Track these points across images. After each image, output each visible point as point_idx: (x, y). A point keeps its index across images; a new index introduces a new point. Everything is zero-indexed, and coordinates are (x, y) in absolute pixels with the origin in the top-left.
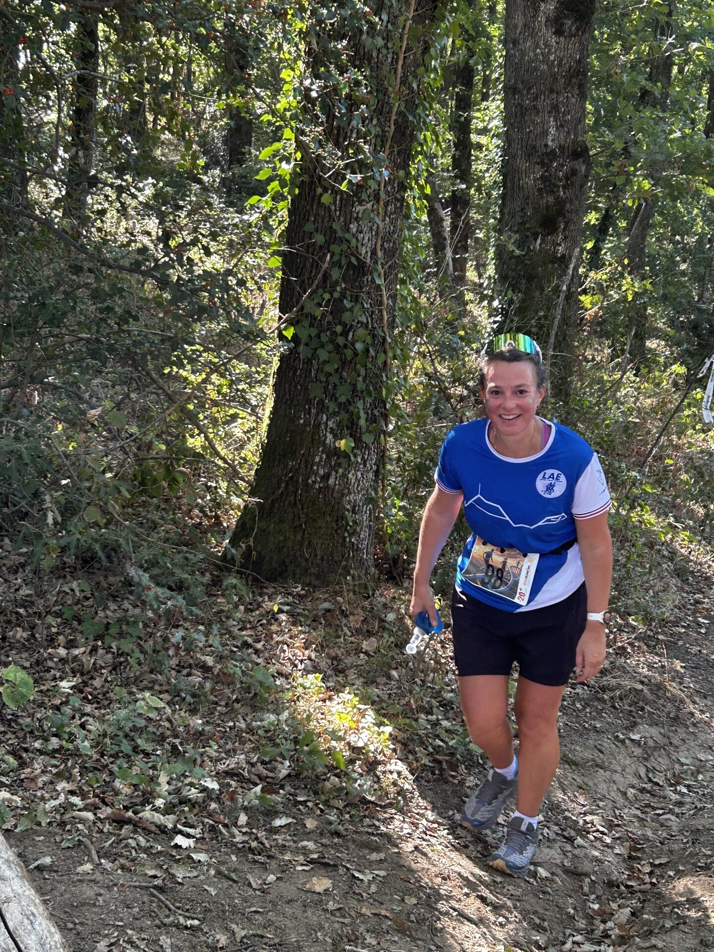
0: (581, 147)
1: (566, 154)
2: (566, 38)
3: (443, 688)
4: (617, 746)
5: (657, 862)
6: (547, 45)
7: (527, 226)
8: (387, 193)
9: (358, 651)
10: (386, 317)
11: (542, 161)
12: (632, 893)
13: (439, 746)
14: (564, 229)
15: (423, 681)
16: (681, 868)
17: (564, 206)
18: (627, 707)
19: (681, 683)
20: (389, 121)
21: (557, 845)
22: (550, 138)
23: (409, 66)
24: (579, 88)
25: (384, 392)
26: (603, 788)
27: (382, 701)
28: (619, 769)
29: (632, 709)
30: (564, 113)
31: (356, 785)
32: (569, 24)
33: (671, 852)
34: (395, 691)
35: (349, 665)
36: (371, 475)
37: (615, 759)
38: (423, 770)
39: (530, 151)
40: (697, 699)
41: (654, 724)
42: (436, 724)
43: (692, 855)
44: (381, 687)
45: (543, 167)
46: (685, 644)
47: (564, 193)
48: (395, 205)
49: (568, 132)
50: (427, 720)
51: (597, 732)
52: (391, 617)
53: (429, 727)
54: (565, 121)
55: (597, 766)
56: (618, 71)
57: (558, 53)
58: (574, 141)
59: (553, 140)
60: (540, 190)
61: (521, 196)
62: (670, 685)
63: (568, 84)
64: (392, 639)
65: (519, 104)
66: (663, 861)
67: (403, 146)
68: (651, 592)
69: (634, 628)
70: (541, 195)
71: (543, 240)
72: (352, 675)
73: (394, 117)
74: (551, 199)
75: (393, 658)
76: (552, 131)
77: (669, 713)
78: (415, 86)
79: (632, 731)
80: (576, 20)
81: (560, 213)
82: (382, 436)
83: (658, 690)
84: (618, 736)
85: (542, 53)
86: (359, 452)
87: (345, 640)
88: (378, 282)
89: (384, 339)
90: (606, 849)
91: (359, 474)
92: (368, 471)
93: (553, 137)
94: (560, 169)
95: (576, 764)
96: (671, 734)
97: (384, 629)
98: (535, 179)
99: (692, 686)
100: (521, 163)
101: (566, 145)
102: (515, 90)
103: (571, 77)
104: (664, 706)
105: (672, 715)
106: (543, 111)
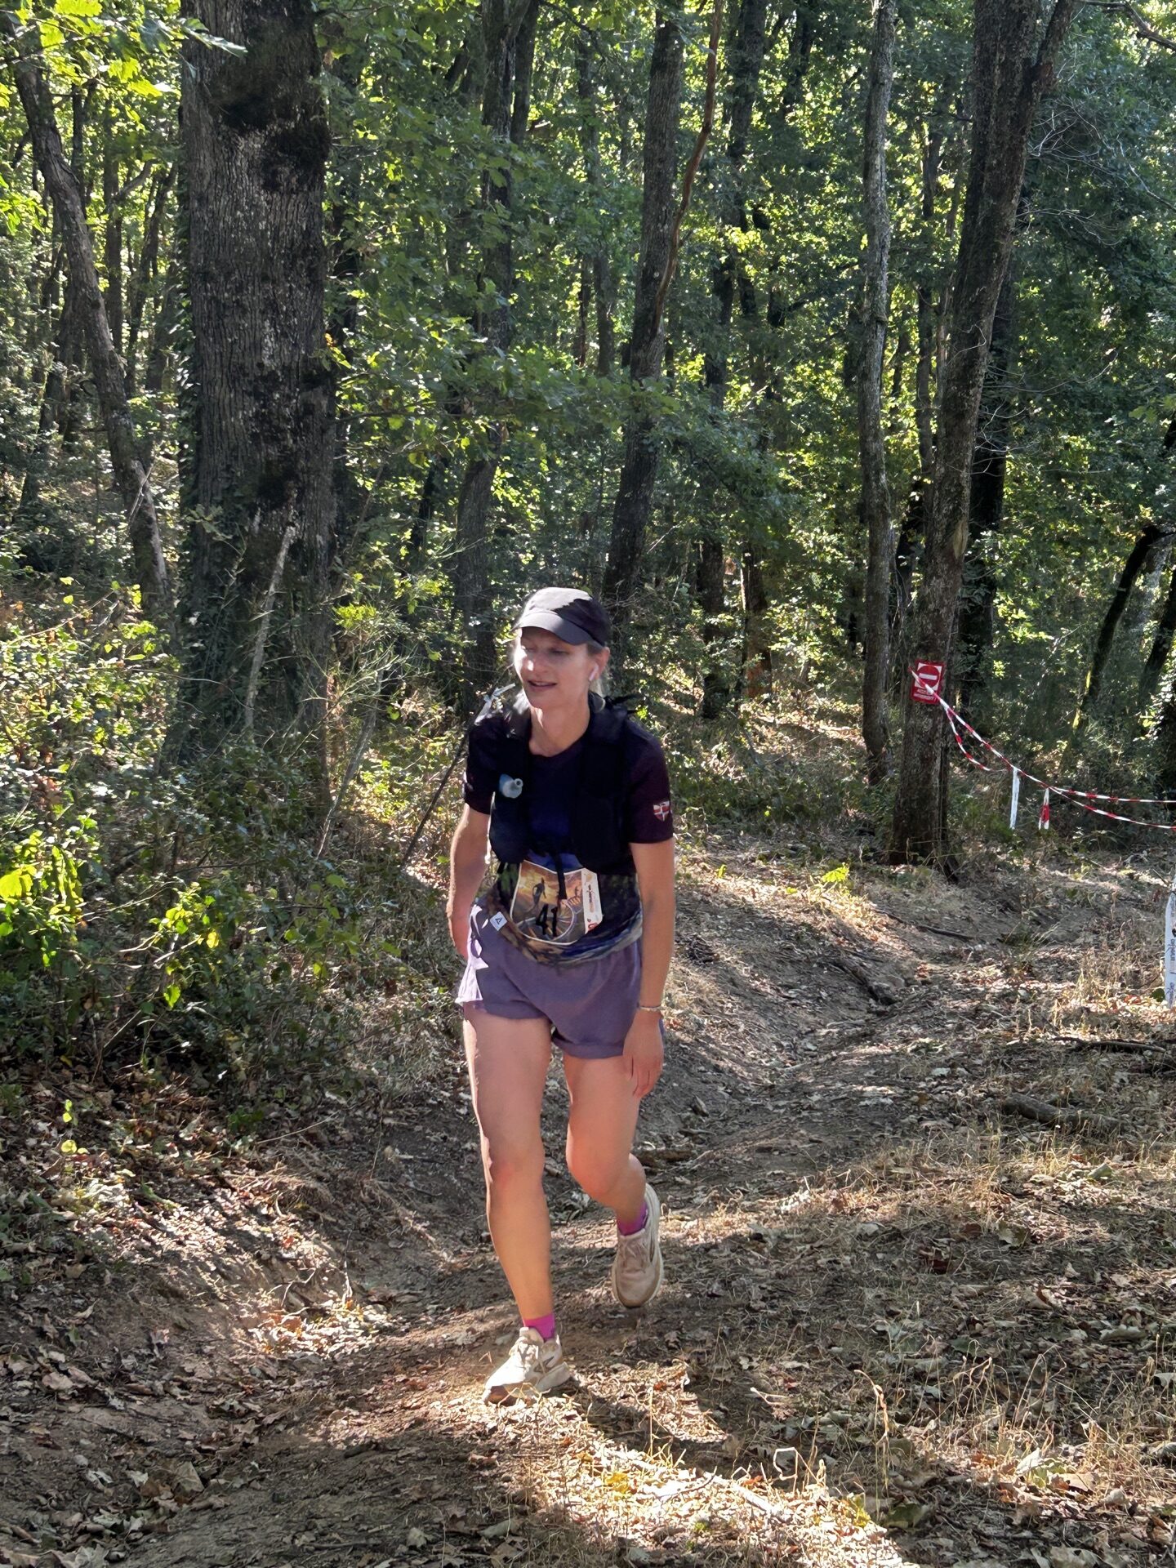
0: (320, 368)
1: (294, 379)
2: (282, 195)
6: (252, 205)
7: (237, 494)
11: (256, 388)
14: (299, 500)
17: (297, 461)
19: (393, 1181)
22: (266, 352)
24: (309, 275)
30: (286, 314)
32: (286, 173)
37: (249, 1286)
39: (236, 374)
40: (416, 1203)
41: (331, 1237)
45: (257, 399)
47: (295, 441)
49: (296, 345)
54: (289, 327)
57: (271, 217)
58: (305, 360)
59: (271, 357)
60: (254, 436)
61: (225, 446)
62: (372, 1183)
63: (291, 266)
65: (213, 298)
70: (257, 444)
71: (264, 519)
76: (269, 342)
81: (290, 474)
83: (347, 1190)
84: (259, 1255)
93: (271, 352)
94: (286, 402)
95: (178, 1295)
96: (357, 1252)
98: (246, 419)
99: (411, 1184)
100: (222, 393)
101: (294, 366)
102: (206, 276)
103: (295, 257)
104: (353, 1212)
105: (363, 1225)
106: (253, 310)
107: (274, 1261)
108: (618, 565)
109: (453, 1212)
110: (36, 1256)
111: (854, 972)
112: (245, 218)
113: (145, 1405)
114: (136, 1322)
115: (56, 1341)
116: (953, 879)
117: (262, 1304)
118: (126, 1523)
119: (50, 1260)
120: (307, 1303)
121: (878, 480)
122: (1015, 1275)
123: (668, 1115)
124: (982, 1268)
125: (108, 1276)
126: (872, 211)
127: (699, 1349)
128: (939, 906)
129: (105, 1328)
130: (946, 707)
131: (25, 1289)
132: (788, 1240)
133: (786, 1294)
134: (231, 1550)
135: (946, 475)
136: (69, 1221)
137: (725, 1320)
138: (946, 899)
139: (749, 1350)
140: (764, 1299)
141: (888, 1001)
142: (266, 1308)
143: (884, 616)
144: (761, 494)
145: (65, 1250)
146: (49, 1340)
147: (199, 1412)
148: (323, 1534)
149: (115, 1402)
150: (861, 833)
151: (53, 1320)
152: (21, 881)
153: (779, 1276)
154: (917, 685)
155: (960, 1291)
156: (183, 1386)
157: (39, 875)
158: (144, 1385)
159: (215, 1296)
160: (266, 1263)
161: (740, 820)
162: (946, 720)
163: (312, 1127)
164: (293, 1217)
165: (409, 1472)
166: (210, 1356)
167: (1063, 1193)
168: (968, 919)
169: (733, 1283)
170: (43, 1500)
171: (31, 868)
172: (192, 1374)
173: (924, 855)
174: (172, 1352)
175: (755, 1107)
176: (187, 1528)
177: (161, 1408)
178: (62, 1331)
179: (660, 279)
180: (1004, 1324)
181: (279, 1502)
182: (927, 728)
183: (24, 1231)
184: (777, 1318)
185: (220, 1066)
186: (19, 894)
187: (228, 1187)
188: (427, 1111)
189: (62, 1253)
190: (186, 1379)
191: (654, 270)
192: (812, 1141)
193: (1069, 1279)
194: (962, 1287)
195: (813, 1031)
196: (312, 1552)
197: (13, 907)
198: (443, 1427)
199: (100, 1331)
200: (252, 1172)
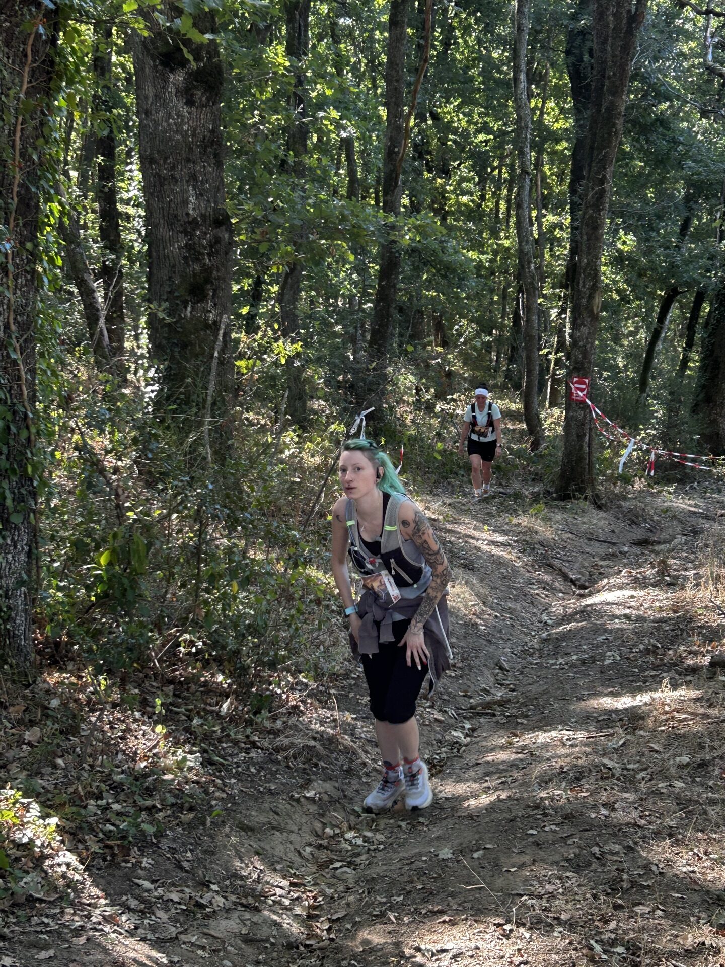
1: (208, 222)
2: (197, 108)
3: (112, 770)
4: (292, 806)
5: (334, 917)
6: (179, 115)
7: (176, 294)
8: (16, 266)
9: (21, 742)
10: (25, 392)
11: (185, 228)
12: (311, 952)
13: (110, 831)
14: (213, 296)
15: (91, 766)
16: (357, 919)
17: (211, 273)
18: (301, 765)
19: (352, 735)
20: (12, 193)
21: (235, 915)
22: (190, 206)
23: (28, 138)
24: (215, 157)
25: (30, 469)
26: (279, 850)
27: (48, 791)
28: (295, 828)
29: (306, 766)
30: (202, 182)
31: (22, 884)
32: (199, 95)
33: (348, 904)
34: (62, 780)
35: (11, 759)
36: (23, 557)
37: (291, 819)
38: (93, 859)
39: (172, 220)
40: (369, 748)
41: (328, 778)
42: (107, 808)
43: (368, 905)
44: (46, 777)
45: (186, 235)
46: (356, 695)
47: (210, 260)
48: (25, 276)
49: (208, 201)
50: (97, 806)
51: (272, 794)
52: (55, 703)
53: (99, 812)
54: (204, 190)
55: (273, 828)
56: (251, 140)
57: (191, 122)
58: (214, 209)
59: (194, 209)
60: (185, 258)
61: (167, 265)
62: (342, 738)
63: (204, 152)
64: (56, 726)
65: (157, 173)
66: (340, 915)
67: (29, 218)
68: (321, 647)
69: (306, 685)
70: (187, 263)
71: (193, 309)
72: (14, 768)
73: (16, 189)
74: (197, 267)
75: (58, 746)
76: (192, 199)
77: (342, 765)
78: (35, 157)
79: (307, 788)
80: (206, 90)
81: (208, 280)
82: (32, 515)
83: (330, 744)
84: (293, 796)
85: (175, 124)
86: (8, 533)
87: (5, 733)
88: (13, 356)
89: (26, 415)
90: (285, 911)
91: (10, 557)
92: (19, 553)
93: (193, 206)
94: (204, 237)
95: (252, 829)
96: (346, 787)
97: (48, 716)
98: (180, 248)
99: (363, 736)
101: (207, 214)
102: (151, 160)
103: (206, 147)
104: (336, 759)
105: (345, 768)
106: (182, 180)
110: (160, 810)
111: (560, 570)
116: (599, 507)
119: (170, 812)
121: (529, 268)
125: (209, 820)
128: (596, 524)
130: (590, 404)
131: (160, 834)
136: (173, 782)
138: (597, 519)
140: (641, 817)
141: (583, 587)
150: (533, 480)
153: (642, 799)
154: (574, 392)
160: (297, 801)
162: (590, 412)
164: (303, 766)
166: (282, 872)
168: (613, 532)
173: (582, 493)
179: (398, 152)
182: (580, 417)
187: (259, 748)
191: (395, 147)
195: (546, 609)
200: (272, 737)
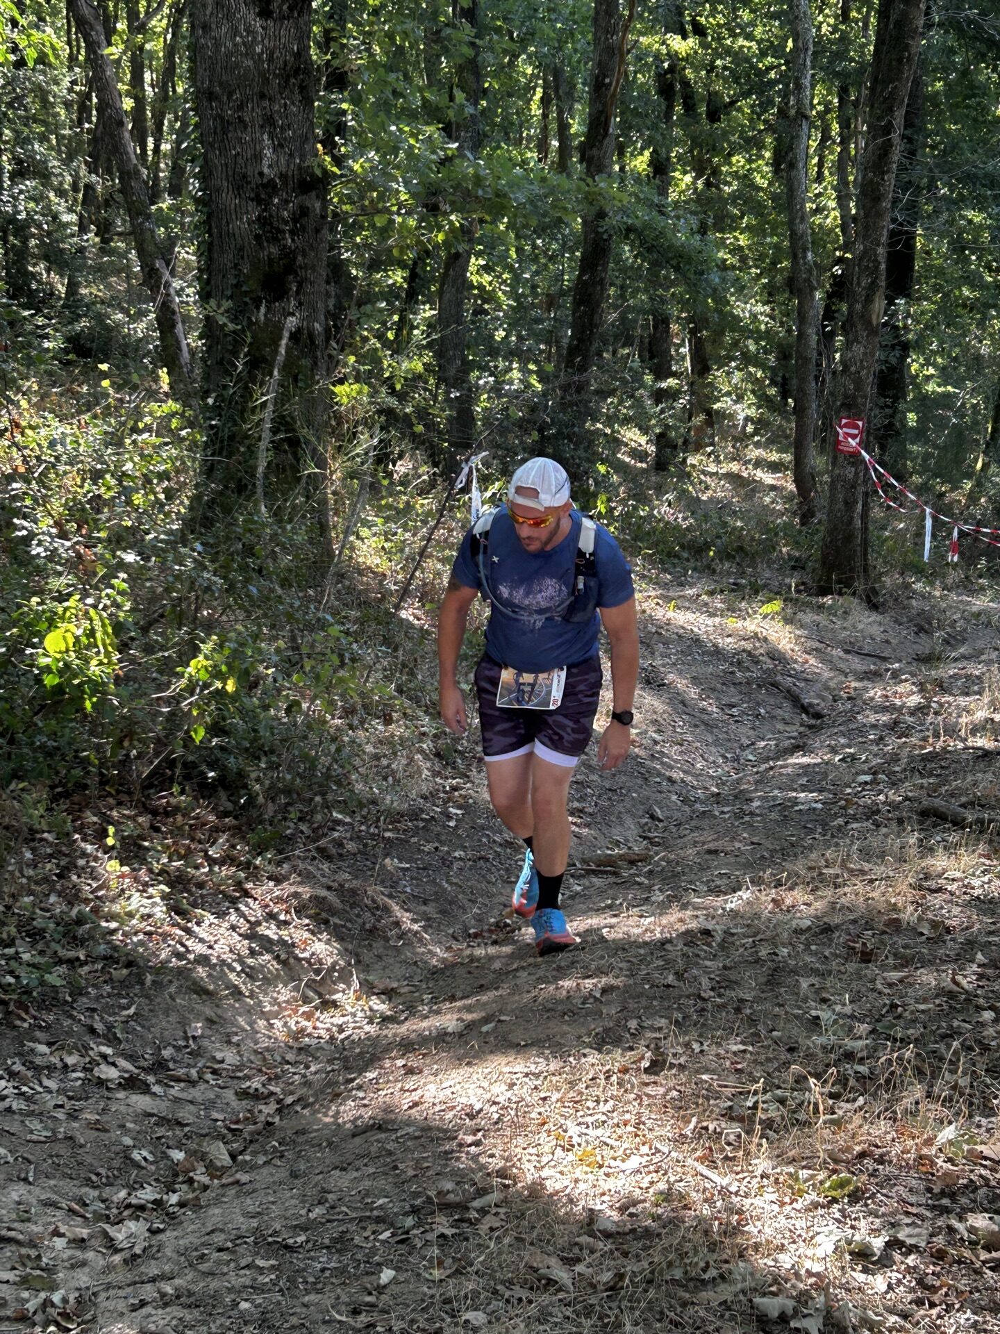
0: (313, 175)
1: (291, 185)
2: (275, 21)
4: (276, 968)
6: (250, 31)
7: (244, 288)
11: (258, 195)
14: (298, 292)
15: (8, 907)
17: (295, 258)
18: (304, 920)
19: (392, 887)
22: (266, 162)
24: (301, 92)
29: (311, 921)
30: (282, 128)
32: (278, 1)
39: (240, 183)
40: (411, 905)
41: (340, 938)
42: (16, 957)
45: (259, 204)
46: (419, 841)
47: (293, 240)
49: (291, 155)
50: (2, 955)
51: (251, 952)
54: (285, 139)
57: (266, 42)
58: (300, 168)
59: (270, 166)
60: (257, 237)
61: (233, 246)
62: (374, 890)
63: (285, 85)
65: (218, 115)
68: (390, 779)
70: (260, 244)
71: (268, 309)
74: (274, 250)
76: (268, 152)
77: (364, 924)
81: (290, 269)
83: (353, 896)
93: (270, 162)
94: (283, 208)
95: (209, 993)
96: (362, 950)
98: (250, 222)
99: (408, 890)
100: (229, 199)
101: (290, 174)
102: (211, 96)
103: (288, 76)
104: (358, 916)
105: (368, 926)
106: (253, 126)
107: (292, 961)
108: (579, 340)
109: (443, 912)
110: (86, 963)
111: (788, 691)
112: (244, 43)
113: (182, 1090)
114: (173, 1018)
115: (105, 1036)
116: (874, 607)
117: (282, 998)
118: (165, 1197)
119: (99, 966)
120: (320, 995)
121: (805, 257)
122: (931, 963)
123: (629, 821)
124: (903, 957)
125: (149, 978)
126: (796, 17)
127: (657, 1035)
128: (862, 631)
129: (147, 1024)
130: (867, 457)
131: (77, 992)
132: (733, 935)
133: (733, 984)
134: (254, 1223)
135: (865, 252)
136: (114, 932)
137: (679, 1009)
138: (867, 624)
139: (700, 1035)
140: (713, 989)
141: (818, 716)
142: (287, 1002)
143: (811, 378)
144: (702, 273)
145: (111, 957)
146: (99, 1036)
147: (229, 1095)
148: (333, 1207)
149: (156, 1089)
150: (794, 568)
151: (102, 1018)
152: (64, 638)
153: (725, 968)
154: (841, 438)
155: (884, 979)
156: (214, 1072)
157: (79, 632)
158: (181, 1072)
159: (240, 993)
160: (284, 963)
161: (688, 560)
162: (867, 469)
163: (323, 843)
164: (307, 921)
165: (407, 1150)
166: (238, 1045)
167: (973, 888)
168: (887, 642)
169: (686, 975)
170: (94, 1178)
171: (72, 627)
172: (222, 1062)
173: (848, 587)
174: (206, 1043)
175: (704, 812)
176: (218, 1201)
177: (197, 1093)
178: (110, 1027)
179: (610, 84)
180: (922, 1007)
181: (296, 1177)
182: (851, 476)
183: (77, 942)
184: (724, 1006)
185: (243, 792)
186: (64, 649)
187: (252, 897)
188: (421, 824)
189: (109, 960)
190: (217, 1066)
191: (605, 76)
192: (753, 843)
193: (979, 966)
194: (886, 974)
195: (753, 744)
196: (323, 1224)
197: (58, 660)
198: (437, 1108)
199: (143, 1027)
200: (271, 884)
